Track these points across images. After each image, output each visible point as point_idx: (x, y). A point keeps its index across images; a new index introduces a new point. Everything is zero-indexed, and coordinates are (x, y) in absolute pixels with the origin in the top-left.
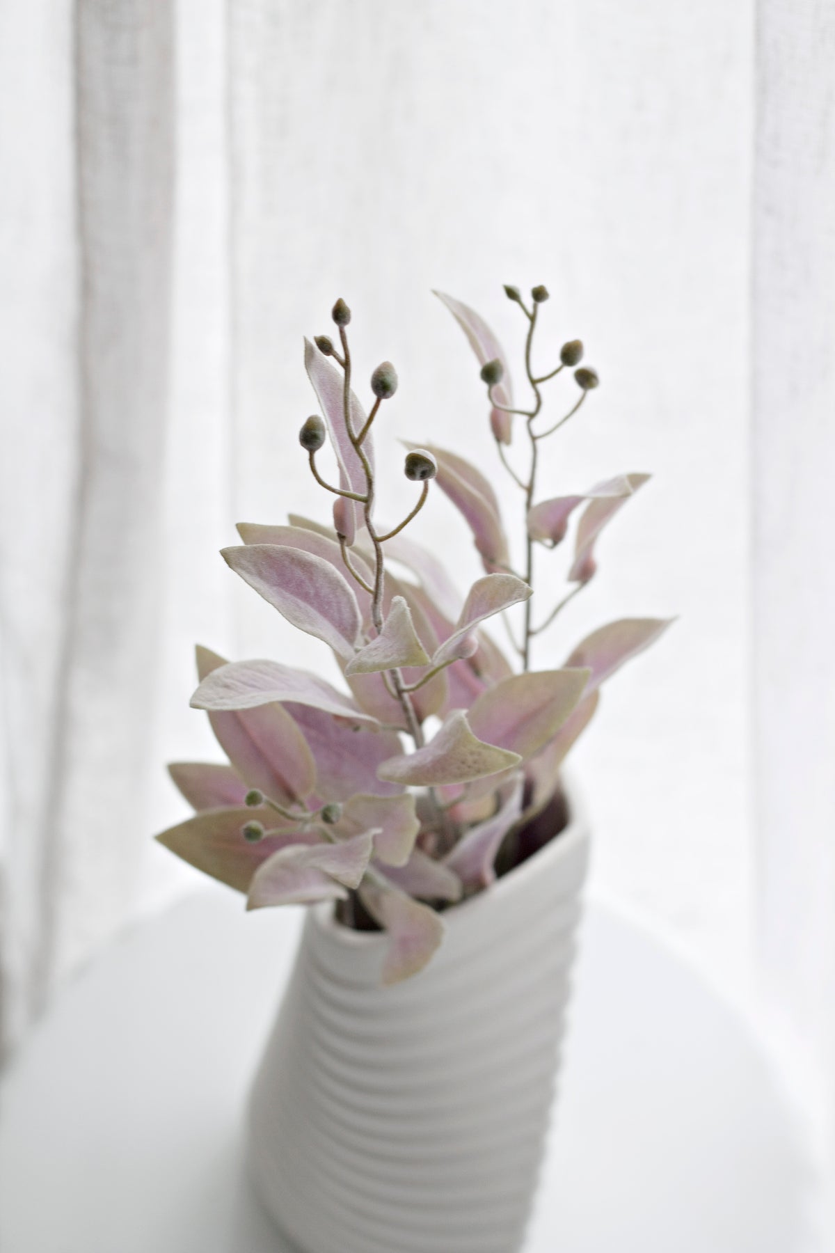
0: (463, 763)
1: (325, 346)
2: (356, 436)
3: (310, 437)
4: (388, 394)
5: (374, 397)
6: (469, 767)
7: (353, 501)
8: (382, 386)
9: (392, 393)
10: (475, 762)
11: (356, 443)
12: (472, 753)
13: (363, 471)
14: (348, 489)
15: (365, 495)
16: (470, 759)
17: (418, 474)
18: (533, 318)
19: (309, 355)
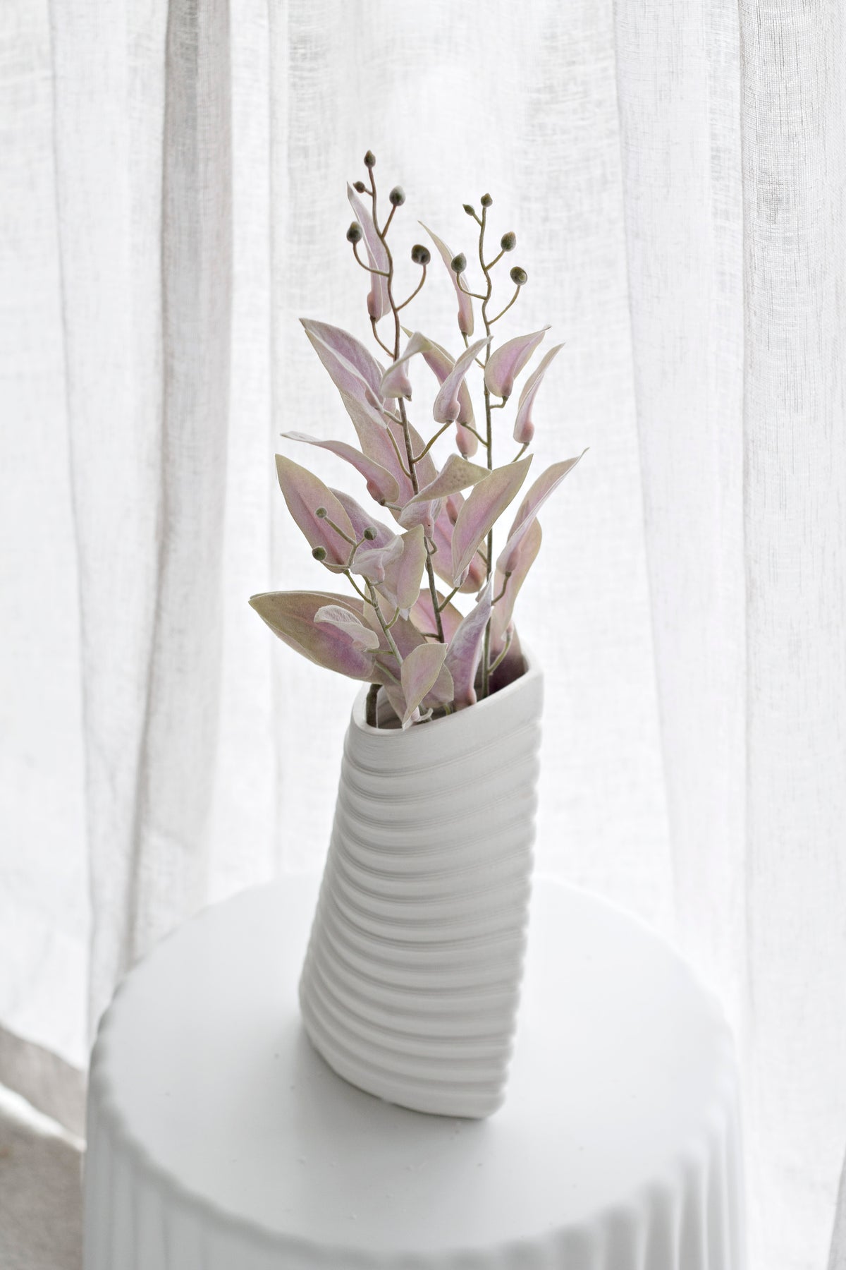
0: (455, 477)
1: (360, 187)
2: (381, 231)
3: (353, 235)
4: (400, 201)
5: (391, 206)
6: (459, 480)
7: (380, 276)
8: (396, 199)
9: (403, 202)
10: (462, 476)
11: (382, 236)
12: (460, 470)
13: (387, 255)
14: (375, 267)
15: (388, 272)
16: (459, 474)
17: (420, 259)
18: (483, 225)
19: (350, 193)
